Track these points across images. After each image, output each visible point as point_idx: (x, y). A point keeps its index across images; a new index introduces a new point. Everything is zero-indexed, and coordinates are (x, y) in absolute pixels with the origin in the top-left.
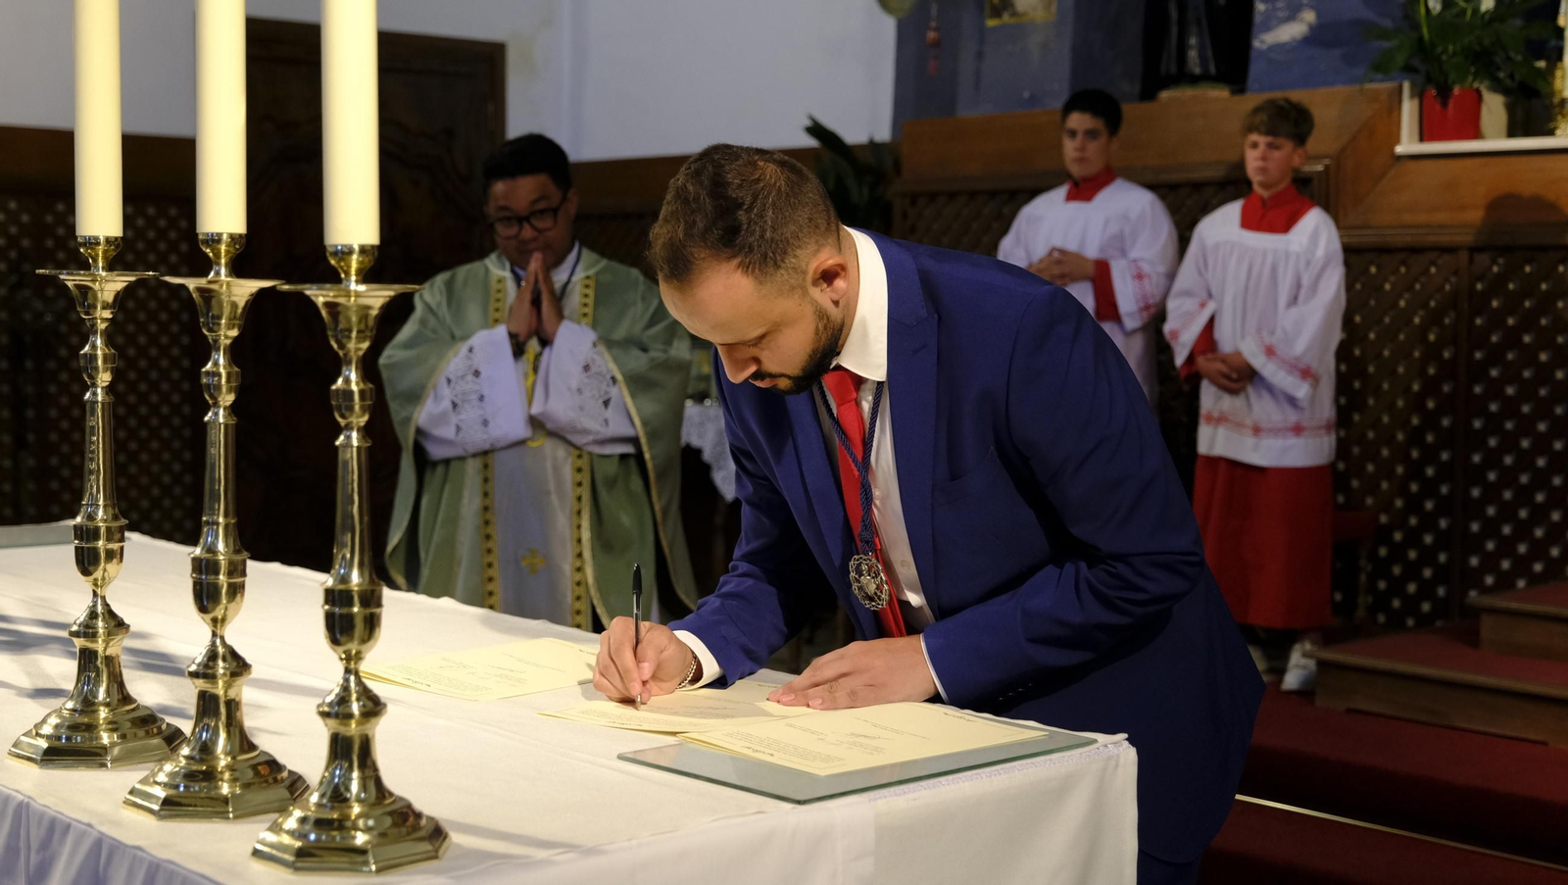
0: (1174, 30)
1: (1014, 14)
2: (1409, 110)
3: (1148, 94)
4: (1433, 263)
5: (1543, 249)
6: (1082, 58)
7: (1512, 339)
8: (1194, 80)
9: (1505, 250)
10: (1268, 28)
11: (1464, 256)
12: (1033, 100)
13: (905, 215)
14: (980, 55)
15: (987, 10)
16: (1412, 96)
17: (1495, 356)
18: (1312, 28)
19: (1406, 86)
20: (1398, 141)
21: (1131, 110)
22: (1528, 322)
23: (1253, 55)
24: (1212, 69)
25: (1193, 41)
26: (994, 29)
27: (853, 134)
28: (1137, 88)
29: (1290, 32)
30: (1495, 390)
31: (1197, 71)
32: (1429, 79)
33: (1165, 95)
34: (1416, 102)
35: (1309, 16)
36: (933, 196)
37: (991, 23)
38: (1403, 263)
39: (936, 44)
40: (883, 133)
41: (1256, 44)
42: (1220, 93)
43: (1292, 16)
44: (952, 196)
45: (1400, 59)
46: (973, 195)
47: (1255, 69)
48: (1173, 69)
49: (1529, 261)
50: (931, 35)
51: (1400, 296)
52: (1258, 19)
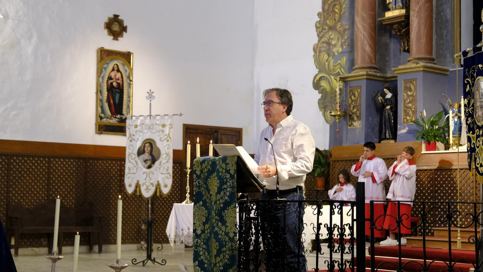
0: (384, 130)
1: (354, 126)
2: (424, 146)
3: (380, 142)
4: (428, 172)
5: (446, 170)
6: (367, 135)
7: (442, 186)
8: (388, 139)
9: (440, 170)
10: (400, 130)
11: (433, 171)
12: (357, 143)
13: (333, 165)
14: (347, 134)
15: (348, 125)
16: (424, 143)
17: (439, 189)
18: (407, 130)
19: (423, 141)
20: (422, 151)
21: (377, 145)
22: (444, 183)
23: (398, 135)
24: (391, 137)
25: (387, 132)
26: (350, 129)
27: (321, 149)
28: (378, 140)
29: (404, 131)
30: (439, 195)
31: (388, 137)
32: (427, 140)
33: (382, 142)
34: (425, 144)
35: (407, 128)
36: (338, 161)
37: (349, 128)
38: (424, 172)
39: (339, 132)
40: (327, 148)
41: (398, 133)
42: (392, 141)
43: (404, 128)
44: (342, 161)
45: (420, 137)
46: (346, 161)
47: (398, 137)
48: (384, 137)
49: (444, 172)
50: (337, 130)
51: (423, 178)
52: (398, 128)
